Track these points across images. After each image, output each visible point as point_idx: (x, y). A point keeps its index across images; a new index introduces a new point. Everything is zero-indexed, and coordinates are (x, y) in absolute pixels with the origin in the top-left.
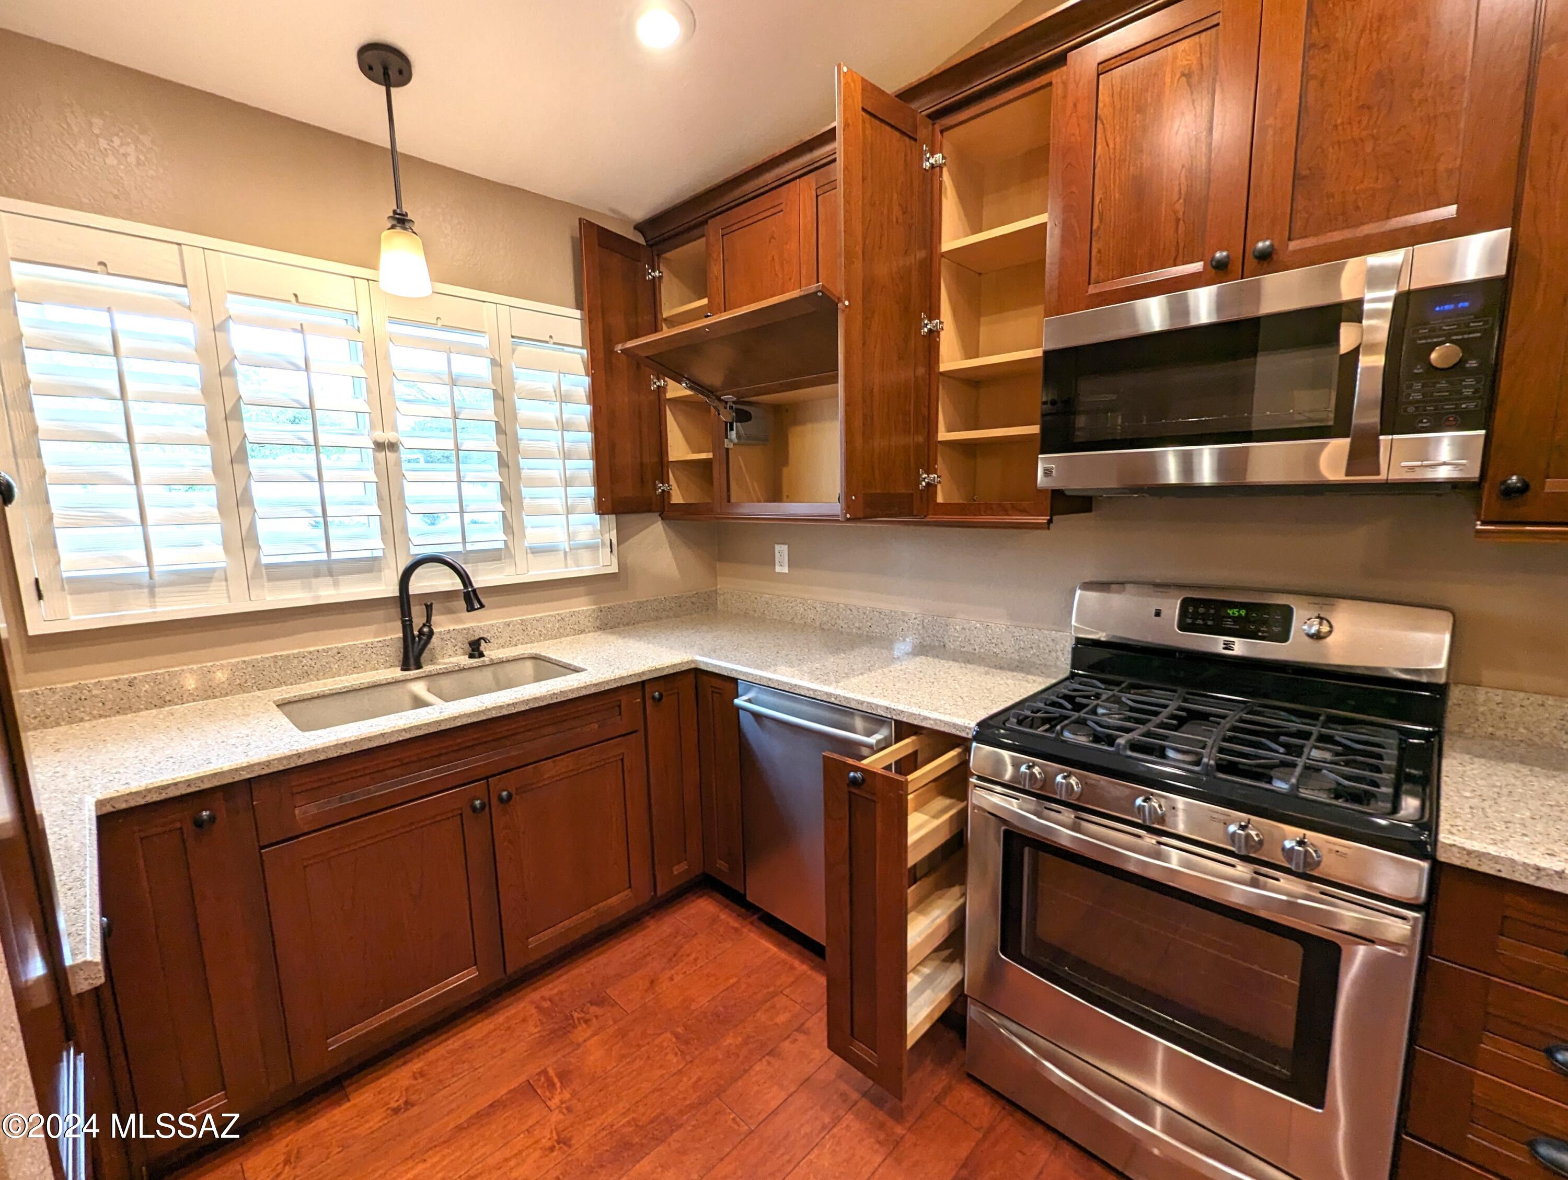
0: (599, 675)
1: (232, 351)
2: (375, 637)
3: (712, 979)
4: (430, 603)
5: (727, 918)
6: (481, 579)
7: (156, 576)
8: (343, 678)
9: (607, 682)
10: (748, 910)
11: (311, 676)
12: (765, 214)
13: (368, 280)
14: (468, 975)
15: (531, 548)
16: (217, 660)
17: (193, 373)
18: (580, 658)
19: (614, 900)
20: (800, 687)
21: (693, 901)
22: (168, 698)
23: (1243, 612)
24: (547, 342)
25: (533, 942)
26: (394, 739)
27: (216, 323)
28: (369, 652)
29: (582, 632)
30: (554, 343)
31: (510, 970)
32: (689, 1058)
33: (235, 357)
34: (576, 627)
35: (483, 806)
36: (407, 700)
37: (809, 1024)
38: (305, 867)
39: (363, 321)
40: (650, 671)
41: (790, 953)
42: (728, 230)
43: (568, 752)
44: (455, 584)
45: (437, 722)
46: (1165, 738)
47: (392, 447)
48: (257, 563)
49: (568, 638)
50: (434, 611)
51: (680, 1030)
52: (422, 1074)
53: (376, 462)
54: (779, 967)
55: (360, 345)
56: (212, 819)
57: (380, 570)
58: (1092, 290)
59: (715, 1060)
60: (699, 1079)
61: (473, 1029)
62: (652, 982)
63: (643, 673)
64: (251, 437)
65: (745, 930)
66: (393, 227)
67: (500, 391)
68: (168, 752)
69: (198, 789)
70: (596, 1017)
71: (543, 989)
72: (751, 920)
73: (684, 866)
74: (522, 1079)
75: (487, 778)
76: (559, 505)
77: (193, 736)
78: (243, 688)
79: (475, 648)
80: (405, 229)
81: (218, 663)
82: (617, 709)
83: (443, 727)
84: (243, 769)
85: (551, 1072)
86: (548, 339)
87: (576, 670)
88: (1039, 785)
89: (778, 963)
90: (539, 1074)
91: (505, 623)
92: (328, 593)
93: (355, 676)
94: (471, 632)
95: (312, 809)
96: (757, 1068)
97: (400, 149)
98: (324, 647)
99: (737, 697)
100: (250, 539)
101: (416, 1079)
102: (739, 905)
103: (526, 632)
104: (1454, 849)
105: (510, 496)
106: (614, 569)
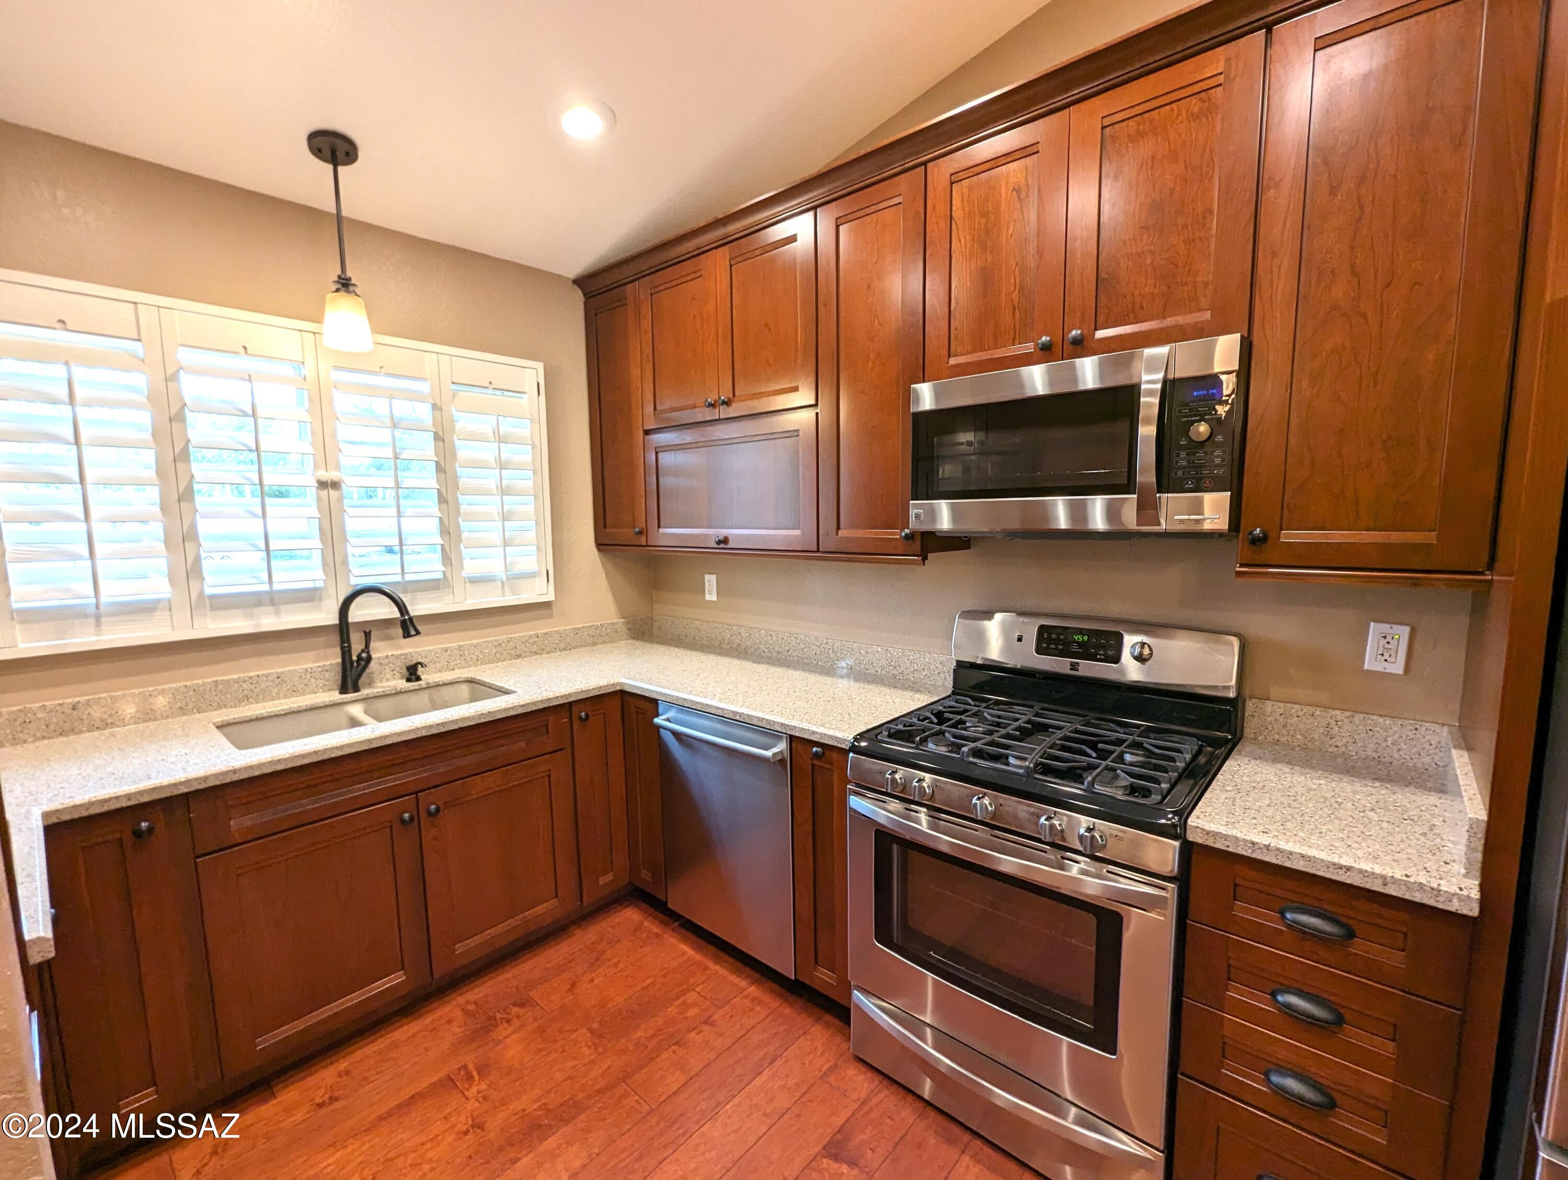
0: (527, 697)
1: (181, 398)
2: (314, 662)
3: (630, 979)
4: (368, 630)
5: (651, 925)
6: (417, 608)
7: (102, 608)
8: (282, 701)
9: (534, 703)
10: (670, 917)
11: (251, 700)
12: (688, 278)
13: (314, 333)
14: (397, 978)
15: (469, 578)
16: (159, 684)
17: (145, 418)
18: (512, 682)
19: (541, 909)
20: (710, 706)
21: (619, 911)
22: (110, 721)
23: (1086, 638)
24: (486, 388)
25: (460, 948)
26: (326, 757)
27: (168, 374)
28: (309, 676)
29: (519, 656)
30: (494, 389)
31: (436, 975)
32: (601, 1050)
33: (185, 405)
34: (513, 652)
35: (412, 819)
36: (344, 721)
37: (716, 1017)
38: (238, 875)
39: (309, 371)
40: (577, 693)
41: (705, 955)
42: (657, 290)
43: (495, 769)
44: (393, 612)
45: (368, 740)
46: (1007, 747)
47: (335, 485)
48: (201, 595)
49: (504, 663)
50: (372, 638)
51: (595, 1026)
52: (347, 1073)
53: (319, 500)
54: (694, 967)
55: (306, 393)
56: (150, 830)
57: (320, 600)
58: (953, 361)
59: (625, 1051)
60: (609, 1068)
61: (400, 1030)
62: (573, 984)
63: (570, 695)
64: (198, 476)
65: (666, 936)
66: (337, 290)
67: (440, 433)
68: (110, 769)
69: (137, 802)
70: (518, 1017)
71: (469, 993)
72: (672, 926)
73: (609, 877)
74: (442, 1074)
75: (416, 793)
76: (497, 538)
77: (134, 754)
78: (183, 711)
79: (412, 673)
80: (348, 292)
81: (159, 688)
82: (545, 728)
83: (374, 745)
84: (181, 783)
85: (471, 1067)
86: (487, 385)
87: (507, 692)
88: (900, 788)
89: (694, 964)
90: (459, 1069)
91: (442, 649)
92: (269, 622)
93: (294, 699)
94: (409, 657)
95: (247, 821)
96: (664, 1056)
97: (344, 213)
98: (264, 672)
99: (657, 715)
100: (194, 571)
101: (340, 1076)
102: (662, 912)
103: (463, 657)
104: (1198, 830)
105: (449, 530)
106: (551, 597)
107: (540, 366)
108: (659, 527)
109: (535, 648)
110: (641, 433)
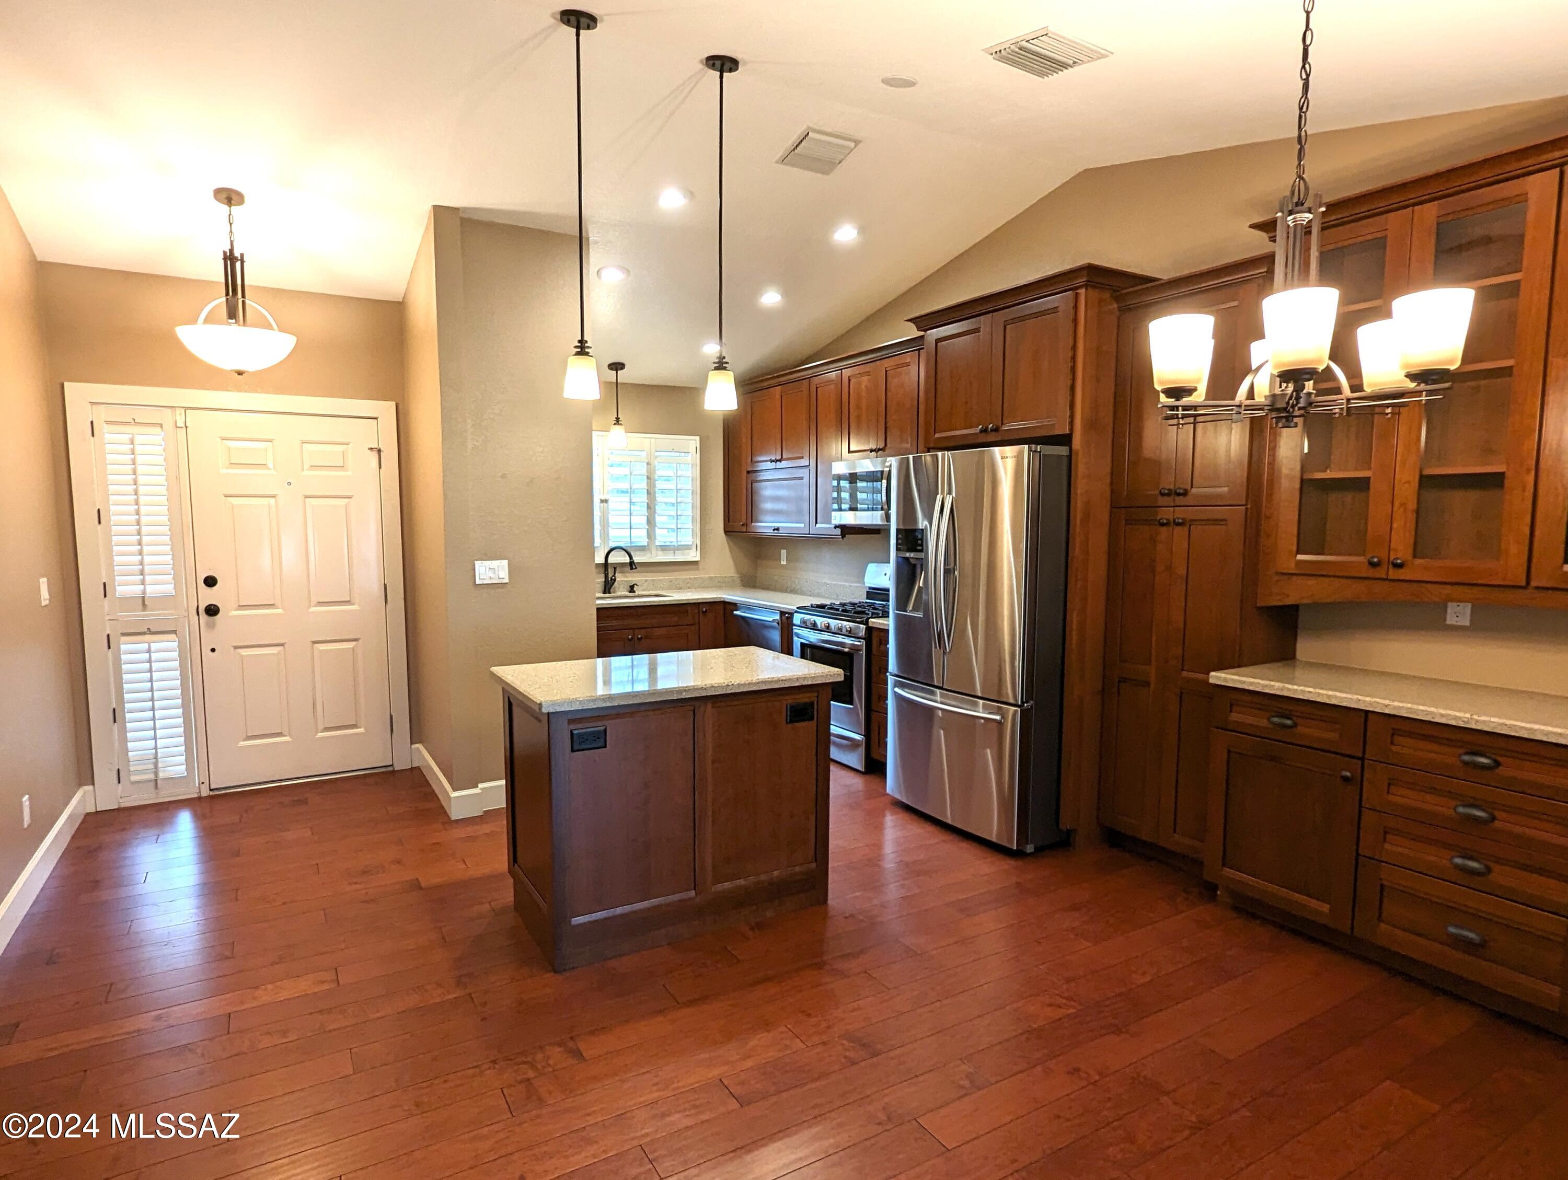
4: (616, 567)
6: (636, 559)
15: (657, 547)
29: (681, 589)
35: (632, 638)
40: (701, 599)
44: (627, 560)
47: (606, 501)
50: (617, 570)
53: (600, 507)
63: (698, 599)
66: (615, 424)
75: (634, 629)
76: (672, 526)
79: (632, 589)
80: (619, 424)
82: (686, 613)
86: (672, 450)
91: (645, 580)
94: (631, 578)
103: (655, 584)
105: (651, 522)
106: (698, 559)
107: (698, 438)
108: (752, 522)
109: (689, 585)
110: (746, 473)
